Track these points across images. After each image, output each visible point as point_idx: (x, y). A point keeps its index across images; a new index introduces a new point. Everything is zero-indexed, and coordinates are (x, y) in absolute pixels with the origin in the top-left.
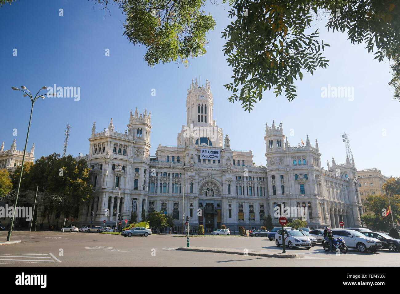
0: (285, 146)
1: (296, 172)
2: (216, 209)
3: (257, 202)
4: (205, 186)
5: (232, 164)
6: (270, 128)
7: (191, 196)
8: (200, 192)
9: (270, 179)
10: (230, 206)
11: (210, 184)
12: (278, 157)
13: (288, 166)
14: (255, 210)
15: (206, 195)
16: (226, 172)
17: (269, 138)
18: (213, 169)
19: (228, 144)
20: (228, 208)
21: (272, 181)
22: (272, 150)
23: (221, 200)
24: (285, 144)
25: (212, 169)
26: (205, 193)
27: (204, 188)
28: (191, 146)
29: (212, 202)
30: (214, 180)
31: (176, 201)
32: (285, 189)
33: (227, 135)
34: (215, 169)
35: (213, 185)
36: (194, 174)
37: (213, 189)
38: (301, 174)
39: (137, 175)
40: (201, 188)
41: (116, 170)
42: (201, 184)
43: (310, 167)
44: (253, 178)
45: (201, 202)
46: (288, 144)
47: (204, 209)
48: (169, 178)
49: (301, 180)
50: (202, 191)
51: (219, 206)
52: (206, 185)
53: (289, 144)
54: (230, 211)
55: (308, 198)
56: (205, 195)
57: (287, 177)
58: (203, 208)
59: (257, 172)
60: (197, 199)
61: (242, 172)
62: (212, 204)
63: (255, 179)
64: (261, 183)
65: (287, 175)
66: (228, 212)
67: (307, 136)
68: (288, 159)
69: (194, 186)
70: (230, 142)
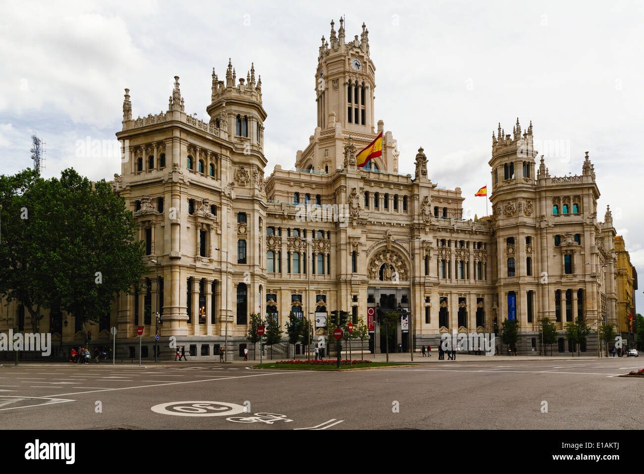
0: (538, 176)
1: (558, 231)
2: (399, 307)
3: (474, 291)
4: (379, 259)
5: (431, 212)
6: (508, 136)
7: (355, 279)
8: (370, 272)
9: (502, 245)
10: (428, 300)
11: (388, 255)
12: (524, 198)
13: (542, 217)
14: (470, 307)
15: (381, 279)
16: (421, 228)
17: (506, 159)
18: (395, 222)
19: (424, 169)
20: (424, 304)
21: (508, 249)
22: (512, 183)
23: (409, 289)
24: (538, 172)
25: (392, 222)
26: (378, 274)
27: (377, 262)
28: (350, 170)
29: (393, 292)
30: (396, 246)
31: (322, 290)
32: (533, 265)
33: (421, 150)
34: (398, 222)
35: (395, 258)
37: (394, 265)
38: (568, 234)
40: (372, 263)
42: (371, 255)
43: (588, 218)
45: (372, 292)
46: (544, 171)
47: (378, 306)
49: (569, 245)
50: (373, 270)
51: (405, 299)
52: (381, 257)
53: (547, 171)
54: (428, 309)
55: (580, 282)
56: (378, 278)
57: (539, 240)
58: (376, 305)
60: (366, 286)
61: (447, 232)
62: (392, 296)
63: (471, 247)
64: (480, 255)
65: (539, 236)
66: (424, 312)
67: (587, 153)
68: (544, 203)
69: (358, 258)
70: (428, 164)
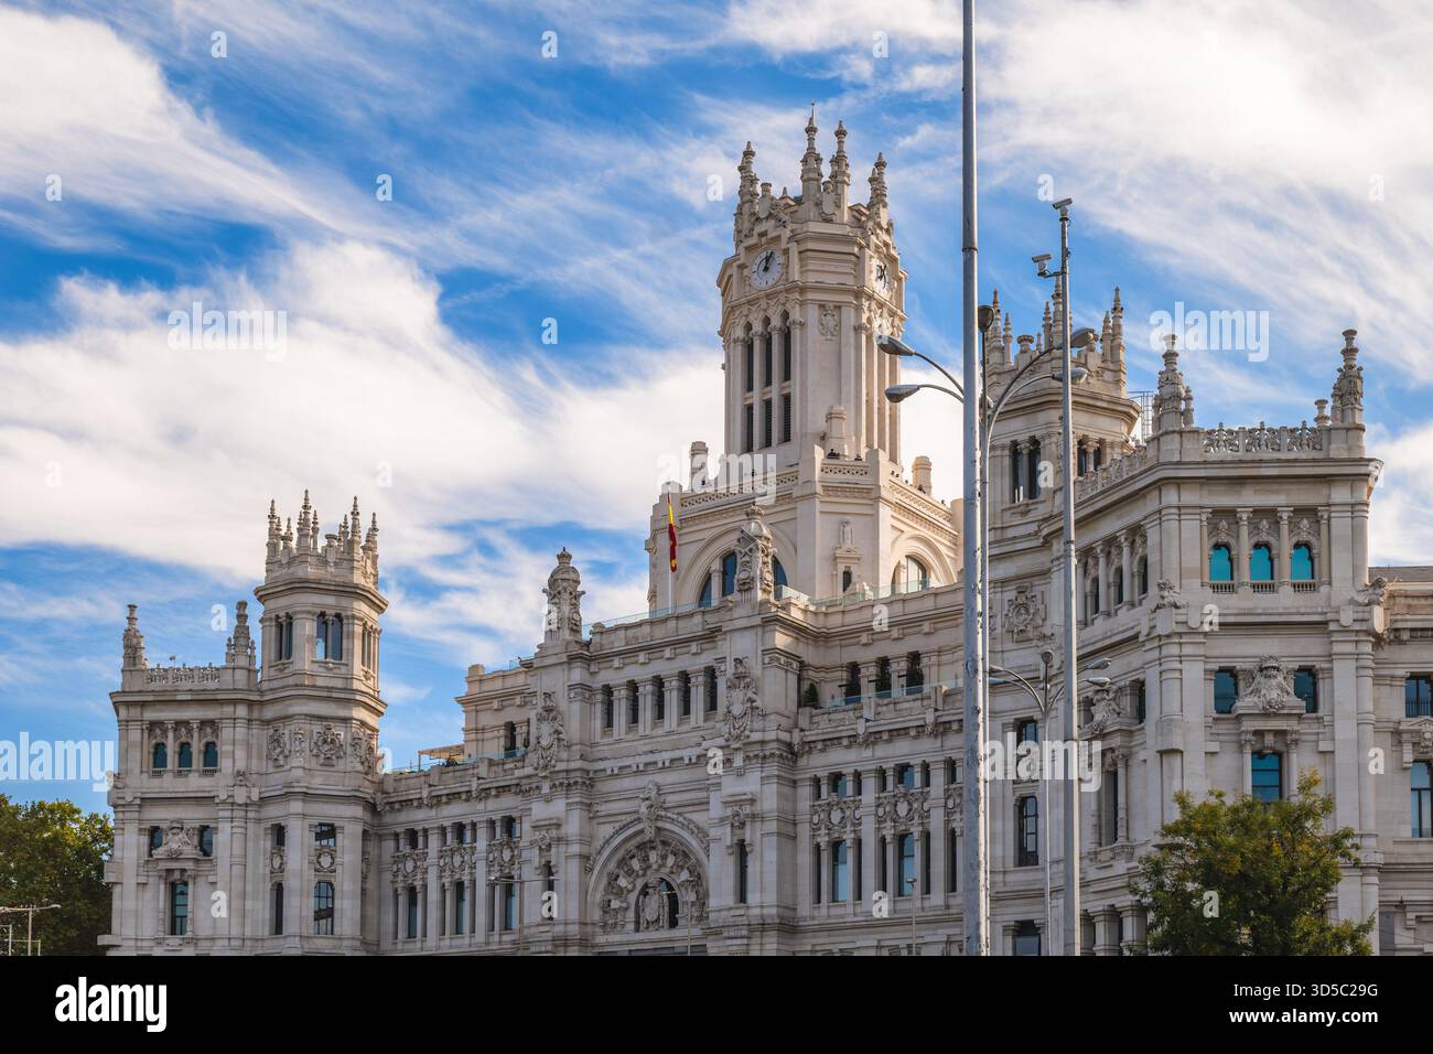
4: (629, 873)
8: (606, 910)
11: (653, 857)
15: (637, 930)
18: (667, 756)
25: (661, 758)
26: (631, 915)
27: (623, 882)
30: (668, 826)
34: (677, 754)
35: (671, 861)
36: (558, 807)
39: (277, 862)
40: (611, 886)
41: (160, 852)
44: (926, 768)
48: (473, 849)
50: (615, 904)
52: (636, 865)
56: (631, 926)
59: (937, 724)
